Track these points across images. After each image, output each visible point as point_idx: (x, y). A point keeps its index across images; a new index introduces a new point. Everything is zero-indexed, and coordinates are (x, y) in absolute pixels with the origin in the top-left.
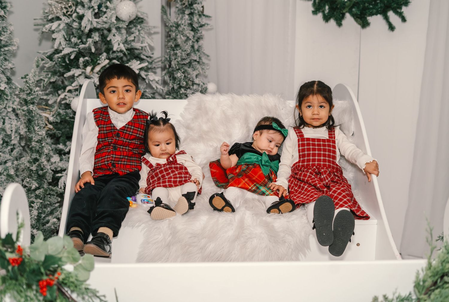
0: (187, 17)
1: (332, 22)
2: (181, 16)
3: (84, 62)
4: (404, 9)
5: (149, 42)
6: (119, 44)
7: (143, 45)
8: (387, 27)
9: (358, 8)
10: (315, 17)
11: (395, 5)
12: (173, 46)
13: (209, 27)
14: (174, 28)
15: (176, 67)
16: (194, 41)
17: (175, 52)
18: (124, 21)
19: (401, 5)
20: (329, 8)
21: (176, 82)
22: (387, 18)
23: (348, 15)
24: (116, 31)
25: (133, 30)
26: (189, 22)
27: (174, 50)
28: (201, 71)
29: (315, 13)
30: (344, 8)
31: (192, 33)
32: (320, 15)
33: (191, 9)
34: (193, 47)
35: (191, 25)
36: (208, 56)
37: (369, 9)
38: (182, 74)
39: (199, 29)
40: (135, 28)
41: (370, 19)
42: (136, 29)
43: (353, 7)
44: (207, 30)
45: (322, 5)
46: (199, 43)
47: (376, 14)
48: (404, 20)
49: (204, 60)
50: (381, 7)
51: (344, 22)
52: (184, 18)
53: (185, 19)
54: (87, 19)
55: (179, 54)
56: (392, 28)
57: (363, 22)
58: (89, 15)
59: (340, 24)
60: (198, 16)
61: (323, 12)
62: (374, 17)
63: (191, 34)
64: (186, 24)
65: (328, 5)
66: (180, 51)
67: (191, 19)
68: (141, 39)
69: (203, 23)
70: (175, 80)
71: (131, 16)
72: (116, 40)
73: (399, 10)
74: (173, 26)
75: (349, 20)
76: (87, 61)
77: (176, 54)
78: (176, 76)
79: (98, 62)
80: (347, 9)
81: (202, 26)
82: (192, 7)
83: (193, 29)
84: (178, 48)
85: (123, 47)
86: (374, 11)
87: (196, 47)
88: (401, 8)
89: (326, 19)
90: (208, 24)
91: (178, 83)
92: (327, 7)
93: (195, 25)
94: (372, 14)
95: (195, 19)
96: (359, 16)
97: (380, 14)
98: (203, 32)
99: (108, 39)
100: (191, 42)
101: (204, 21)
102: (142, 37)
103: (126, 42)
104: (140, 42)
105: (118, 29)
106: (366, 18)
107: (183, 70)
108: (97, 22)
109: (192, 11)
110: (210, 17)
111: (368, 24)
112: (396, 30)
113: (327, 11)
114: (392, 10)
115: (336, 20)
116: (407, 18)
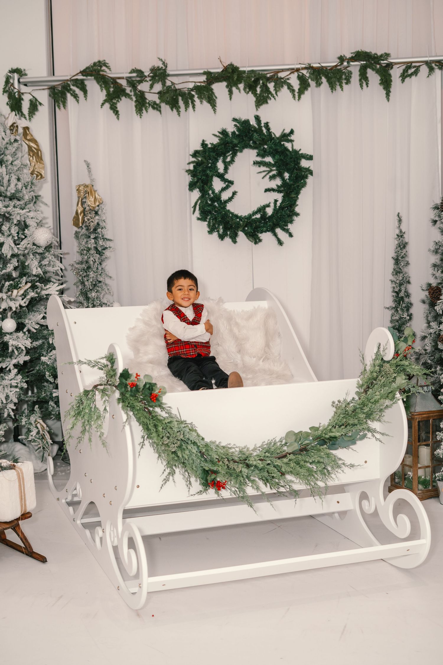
0: (93, 241)
1: (228, 240)
2: (86, 240)
3: (9, 286)
4: (290, 226)
5: (60, 266)
6: (37, 269)
7: (55, 269)
8: (276, 242)
9: (251, 226)
10: (211, 236)
11: (283, 223)
12: (86, 267)
13: (111, 249)
14: (85, 252)
15: (90, 288)
16: (99, 263)
17: (88, 273)
18: (41, 247)
19: (288, 222)
20: (223, 228)
21: (90, 302)
22: (275, 235)
23: (241, 234)
24: (33, 257)
25: (46, 255)
26: (95, 245)
27: (86, 272)
28: (107, 292)
29: (210, 232)
30: (238, 227)
31: (98, 256)
32: (215, 234)
33: (96, 233)
35: (96, 248)
36: (110, 277)
37: (260, 227)
38: (95, 293)
39: (104, 251)
40: (48, 253)
41: (262, 236)
42: (48, 254)
43: (246, 226)
44: (111, 251)
45: (217, 226)
46: (102, 265)
47: (265, 232)
48: (291, 235)
49: (108, 281)
50: (270, 226)
51: (238, 239)
52: (90, 241)
53: (91, 243)
54: (8, 246)
55: (92, 276)
56: (280, 243)
57: (255, 239)
58: (9, 242)
59: (235, 242)
60: (102, 240)
61: (218, 231)
62: (265, 234)
64: (93, 247)
65: (222, 225)
67: (96, 243)
68: (52, 263)
69: (107, 246)
70: (89, 300)
71: (48, 242)
72: (34, 265)
73: (286, 227)
74: (84, 250)
75: (241, 236)
76: (11, 284)
77: (88, 276)
78: (90, 296)
79: (20, 285)
80: (241, 229)
81: (105, 249)
82: (96, 232)
83: (100, 253)
84: (90, 270)
85: (40, 271)
86: (265, 229)
87: (100, 269)
88: (287, 226)
89: (222, 237)
90: (110, 247)
91: (92, 302)
92: (221, 227)
93: (100, 249)
94: (262, 232)
95: (101, 242)
96: (251, 234)
97: (269, 231)
98: (107, 253)
99: (26, 264)
100: (96, 264)
102: (53, 261)
103: (40, 266)
104: (52, 266)
105: (35, 254)
106: (258, 235)
107: (96, 291)
108: (18, 248)
109: (97, 235)
110: (111, 240)
111: (260, 241)
112: (284, 245)
113: (221, 231)
114: (280, 227)
115: (231, 237)
116: (293, 234)
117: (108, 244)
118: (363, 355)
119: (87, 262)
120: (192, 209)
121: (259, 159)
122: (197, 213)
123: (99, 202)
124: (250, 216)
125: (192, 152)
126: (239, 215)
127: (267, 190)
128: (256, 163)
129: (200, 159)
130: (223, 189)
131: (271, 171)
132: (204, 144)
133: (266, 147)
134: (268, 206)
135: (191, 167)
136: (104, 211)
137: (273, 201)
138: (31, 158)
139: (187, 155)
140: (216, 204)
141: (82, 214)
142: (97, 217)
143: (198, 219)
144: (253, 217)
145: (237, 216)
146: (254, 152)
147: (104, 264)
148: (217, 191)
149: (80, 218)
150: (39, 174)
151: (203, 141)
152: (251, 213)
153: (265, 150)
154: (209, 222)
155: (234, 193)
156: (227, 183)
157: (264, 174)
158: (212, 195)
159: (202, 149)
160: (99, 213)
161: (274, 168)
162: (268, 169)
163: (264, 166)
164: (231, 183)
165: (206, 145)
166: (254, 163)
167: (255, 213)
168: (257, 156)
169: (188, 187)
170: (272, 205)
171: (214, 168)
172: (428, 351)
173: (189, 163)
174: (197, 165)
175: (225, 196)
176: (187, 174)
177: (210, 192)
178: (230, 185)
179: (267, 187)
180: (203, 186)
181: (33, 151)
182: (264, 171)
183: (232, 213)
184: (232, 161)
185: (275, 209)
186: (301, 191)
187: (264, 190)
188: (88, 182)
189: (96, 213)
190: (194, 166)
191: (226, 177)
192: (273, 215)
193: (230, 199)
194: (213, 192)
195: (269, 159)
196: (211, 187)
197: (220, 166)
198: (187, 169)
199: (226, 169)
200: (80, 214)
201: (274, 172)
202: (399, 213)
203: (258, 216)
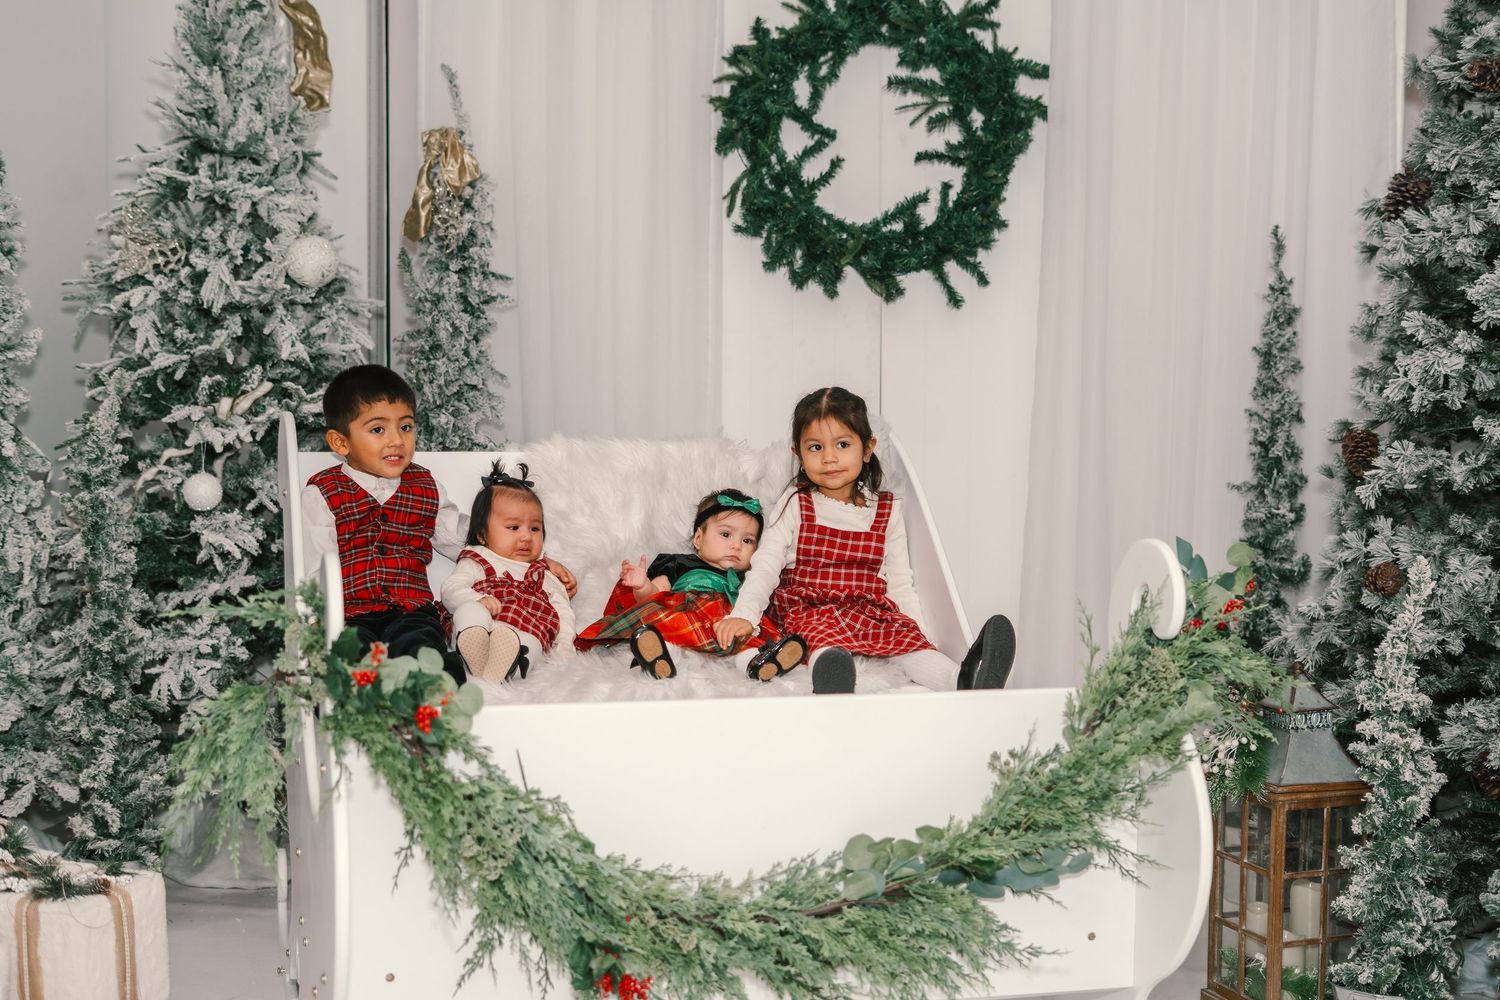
0: (454, 278)
1: (814, 288)
2: (436, 275)
3: (210, 387)
4: (982, 256)
5: (361, 341)
6: (293, 345)
7: (349, 347)
8: (944, 298)
9: (876, 253)
10: (770, 276)
11: (963, 247)
12: (427, 348)
13: (506, 303)
14: (428, 305)
15: (435, 402)
16: (470, 338)
17: (432, 362)
18: (308, 288)
19: (977, 246)
20: (804, 255)
21: (434, 438)
22: (942, 278)
23: (850, 272)
24: (285, 312)
25: (323, 309)
26: (460, 290)
27: (428, 359)
28: (489, 414)
29: (770, 266)
30: (842, 255)
31: (467, 318)
32: (783, 272)
33: (464, 258)
34: (466, 353)
35: (463, 298)
36: (503, 376)
37: (900, 256)
38: (451, 417)
39: (483, 307)
40: (328, 305)
41: (905, 280)
42: (330, 308)
43: (863, 251)
44: (501, 310)
45: (787, 249)
46: (481, 343)
47: (917, 269)
48: (983, 280)
49: (493, 387)
50: (928, 253)
51: (841, 287)
52: (447, 279)
53: (448, 283)
54: (217, 280)
55: (443, 369)
56: (955, 300)
57: (888, 289)
58: (220, 270)
59: (832, 294)
60: (480, 277)
61: (790, 264)
62: (913, 275)
63: (464, 321)
64: (453, 295)
65: (800, 248)
66: (443, 361)
67: (463, 284)
68: (341, 333)
69: (494, 294)
70: (432, 434)
71: (326, 273)
72: (286, 335)
73: (971, 260)
74: (427, 300)
75: (852, 281)
76: (219, 383)
77: (433, 369)
78: (434, 422)
79: (243, 387)
80: (849, 258)
81: (488, 300)
82: (466, 255)
83: (469, 308)
84: (439, 354)
85: (302, 352)
86: (914, 262)
87: (474, 353)
88: (975, 254)
89: (799, 280)
90: (503, 297)
91: (440, 439)
92: (799, 253)
93: (474, 300)
94: (906, 270)
95: (476, 282)
96: (877, 273)
97: (926, 268)
98: (491, 313)
99: (266, 331)
100: (463, 340)
101: (493, 288)
102: (343, 328)
103: (306, 338)
104: (340, 340)
105: (290, 305)
106: (894, 278)
107: (451, 409)
108: (243, 290)
109: (466, 263)
110: (507, 278)
111: (900, 292)
112: (965, 307)
113: (799, 263)
114: (955, 258)
115: (823, 282)
116: (991, 278)
117: (497, 288)
118: (1088, 621)
119: (432, 333)
120: (726, 203)
121: (904, 73)
122: (737, 216)
123: (471, 175)
124: (876, 225)
125: (728, 51)
126: (849, 221)
127: (921, 157)
128: (895, 83)
129: (749, 71)
130: (809, 153)
131: (935, 104)
132: (759, 30)
133: (923, 40)
134: (923, 198)
135: (725, 90)
136: (489, 200)
137: (940, 188)
138: (300, 55)
139: (717, 58)
140: (787, 190)
141: (428, 207)
142: (468, 216)
143: (738, 229)
144: (884, 229)
145: (841, 225)
146: (894, 53)
147: (485, 342)
148: (790, 158)
149: (423, 214)
150: (315, 96)
151: (758, 21)
152: (879, 217)
153: (919, 48)
154: (768, 239)
155: (836, 164)
156: (817, 137)
157: (913, 114)
158: (778, 168)
159: (754, 42)
160: (475, 204)
161: (946, 99)
162: (926, 100)
163: (915, 90)
164: (831, 135)
165: (767, 32)
166: (890, 83)
167: (888, 218)
168: (900, 64)
169: (714, 144)
170: (935, 198)
171: (788, 93)
172: (1335, 612)
173: (719, 80)
174: (742, 83)
175: (811, 171)
176: (712, 107)
177: (774, 159)
178: (826, 140)
179: (922, 149)
180: (754, 143)
181: (305, 36)
182: (915, 105)
183: (829, 217)
184: (833, 75)
185: (943, 209)
186: (1016, 163)
187: (914, 156)
188: (452, 123)
189: (468, 205)
190: (733, 90)
191: (817, 119)
192: (936, 225)
193: (825, 179)
194: (782, 159)
195: (930, 74)
196: (775, 146)
197: (802, 89)
198: (715, 94)
199: (816, 96)
200: (423, 205)
201: (944, 109)
202: (1277, 227)
203: (898, 226)
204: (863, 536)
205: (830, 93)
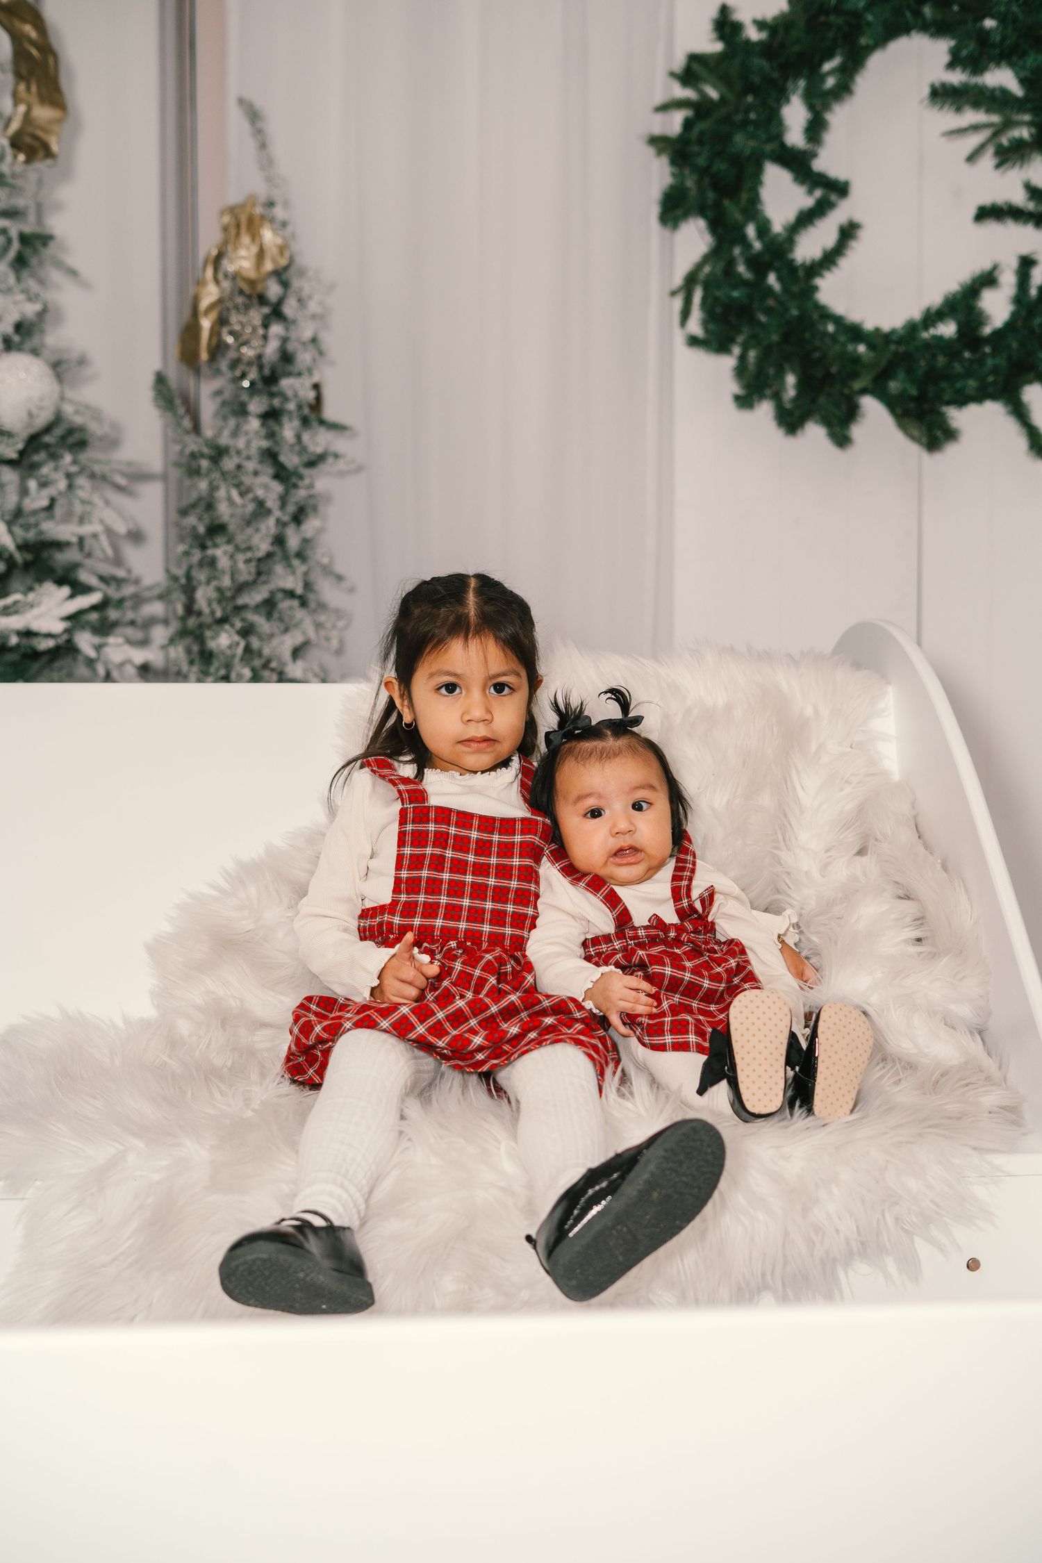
0: (254, 424)
1: (815, 432)
2: (232, 422)
5: (109, 521)
7: (86, 530)
9: (910, 371)
10: (746, 416)
12: (201, 529)
13: (341, 465)
14: (205, 463)
15: (213, 613)
16: (286, 518)
17: (209, 553)
18: (10, 434)
20: (799, 382)
21: (212, 669)
22: (1019, 412)
23: (871, 407)
25: (43, 471)
26: (265, 444)
27: (203, 547)
29: (745, 401)
30: (855, 375)
31: (277, 488)
32: (765, 410)
33: (272, 395)
34: (279, 541)
35: (271, 456)
36: (340, 578)
37: (950, 378)
38: (236, 638)
39: (306, 471)
40: (51, 465)
41: (962, 417)
42: (56, 469)
43: (889, 370)
44: (341, 474)
45: (771, 371)
47: (978, 399)
49: (328, 592)
50: (995, 370)
52: (246, 428)
53: (247, 434)
55: (224, 562)
56: (1039, 447)
57: (930, 430)
59: (841, 440)
60: (299, 423)
61: (777, 397)
62: (973, 409)
63: (268, 489)
64: (254, 450)
65: (794, 371)
66: (230, 548)
67: (271, 435)
68: (78, 508)
69: (319, 450)
70: (210, 664)
74: (202, 456)
75: (874, 419)
77: (212, 562)
78: (212, 645)
80: (866, 380)
81: (314, 462)
82: (275, 389)
83: (282, 474)
84: (220, 540)
86: (972, 383)
87: (293, 542)
89: (790, 421)
90: (336, 456)
91: (223, 671)
92: (791, 380)
93: (290, 460)
94: (962, 400)
95: (288, 431)
96: (914, 407)
97: (994, 397)
98: (322, 482)
100: (271, 522)
101: (319, 441)
102: (82, 501)
104: (76, 519)
106: (942, 416)
107: (239, 625)
109: (276, 402)
110: (345, 428)
111: (950, 434)
113: (791, 394)
114: (1039, 379)
115: (827, 422)
119: (210, 506)
120: (678, 303)
121: (957, 78)
122: (695, 326)
123: (277, 260)
124: (912, 329)
125: (679, 63)
126: (869, 325)
127: (987, 213)
128: (942, 95)
129: (713, 94)
130: (806, 219)
131: (1008, 124)
132: (725, 25)
133: (989, 23)
134: (988, 280)
135: (674, 123)
136: (313, 307)
137: (1014, 264)
138: (22, 87)
139: (661, 75)
140: (772, 279)
141: (214, 315)
142: (276, 329)
143: (693, 341)
144: (925, 335)
145: (855, 332)
146: (939, 49)
147: (311, 525)
148: (777, 227)
149: (206, 323)
150: (36, 144)
151: (724, 10)
152: (916, 314)
153: (983, 38)
154: (742, 358)
155: (848, 232)
156: (818, 193)
157: (975, 140)
158: (757, 245)
159: (718, 47)
160: (289, 309)
161: (1027, 118)
162: (995, 118)
163: (976, 105)
164: (840, 189)
165: (737, 27)
166: (934, 94)
167: (932, 317)
168: (951, 65)
169: (655, 210)
170: (1008, 280)
171: (772, 123)
173: (665, 108)
174: (701, 109)
175: (808, 247)
176: (650, 151)
177: (751, 231)
178: (833, 197)
179: (987, 200)
180: (717, 205)
181: (29, 57)
182: (975, 128)
183: (838, 320)
184: (844, 89)
185: (1020, 298)
187: (972, 211)
189: (277, 313)
190: (688, 124)
191: (822, 164)
192: (1010, 326)
193: (830, 259)
194: (764, 228)
195: (1002, 78)
196: (753, 209)
197: (795, 115)
198: (657, 130)
199: (816, 128)
200: (207, 312)
201: (1024, 133)
203: (948, 329)
204: (518, 826)
205: (839, 117)
